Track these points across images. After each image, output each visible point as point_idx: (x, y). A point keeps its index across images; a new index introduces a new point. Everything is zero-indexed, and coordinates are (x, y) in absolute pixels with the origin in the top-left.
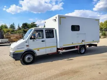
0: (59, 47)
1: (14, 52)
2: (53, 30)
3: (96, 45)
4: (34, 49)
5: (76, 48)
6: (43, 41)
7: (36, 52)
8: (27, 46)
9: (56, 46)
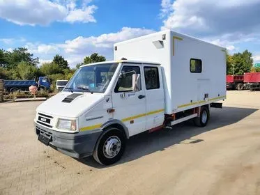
0: (169, 112)
1: (77, 130)
2: (157, 68)
3: (219, 105)
4: (124, 120)
5: (196, 113)
6: (141, 97)
7: (127, 126)
8: (111, 111)
9: (162, 110)
